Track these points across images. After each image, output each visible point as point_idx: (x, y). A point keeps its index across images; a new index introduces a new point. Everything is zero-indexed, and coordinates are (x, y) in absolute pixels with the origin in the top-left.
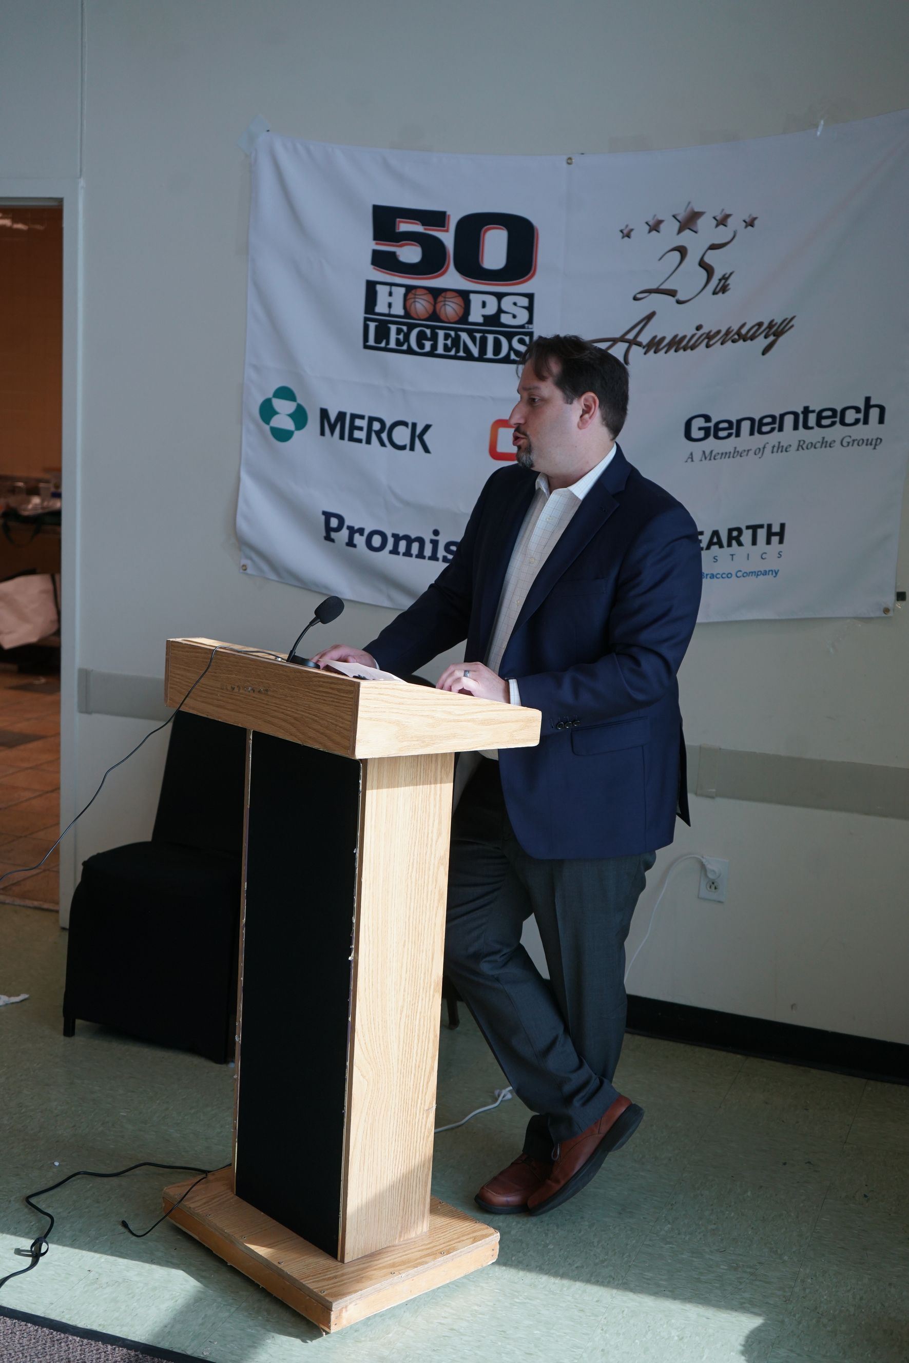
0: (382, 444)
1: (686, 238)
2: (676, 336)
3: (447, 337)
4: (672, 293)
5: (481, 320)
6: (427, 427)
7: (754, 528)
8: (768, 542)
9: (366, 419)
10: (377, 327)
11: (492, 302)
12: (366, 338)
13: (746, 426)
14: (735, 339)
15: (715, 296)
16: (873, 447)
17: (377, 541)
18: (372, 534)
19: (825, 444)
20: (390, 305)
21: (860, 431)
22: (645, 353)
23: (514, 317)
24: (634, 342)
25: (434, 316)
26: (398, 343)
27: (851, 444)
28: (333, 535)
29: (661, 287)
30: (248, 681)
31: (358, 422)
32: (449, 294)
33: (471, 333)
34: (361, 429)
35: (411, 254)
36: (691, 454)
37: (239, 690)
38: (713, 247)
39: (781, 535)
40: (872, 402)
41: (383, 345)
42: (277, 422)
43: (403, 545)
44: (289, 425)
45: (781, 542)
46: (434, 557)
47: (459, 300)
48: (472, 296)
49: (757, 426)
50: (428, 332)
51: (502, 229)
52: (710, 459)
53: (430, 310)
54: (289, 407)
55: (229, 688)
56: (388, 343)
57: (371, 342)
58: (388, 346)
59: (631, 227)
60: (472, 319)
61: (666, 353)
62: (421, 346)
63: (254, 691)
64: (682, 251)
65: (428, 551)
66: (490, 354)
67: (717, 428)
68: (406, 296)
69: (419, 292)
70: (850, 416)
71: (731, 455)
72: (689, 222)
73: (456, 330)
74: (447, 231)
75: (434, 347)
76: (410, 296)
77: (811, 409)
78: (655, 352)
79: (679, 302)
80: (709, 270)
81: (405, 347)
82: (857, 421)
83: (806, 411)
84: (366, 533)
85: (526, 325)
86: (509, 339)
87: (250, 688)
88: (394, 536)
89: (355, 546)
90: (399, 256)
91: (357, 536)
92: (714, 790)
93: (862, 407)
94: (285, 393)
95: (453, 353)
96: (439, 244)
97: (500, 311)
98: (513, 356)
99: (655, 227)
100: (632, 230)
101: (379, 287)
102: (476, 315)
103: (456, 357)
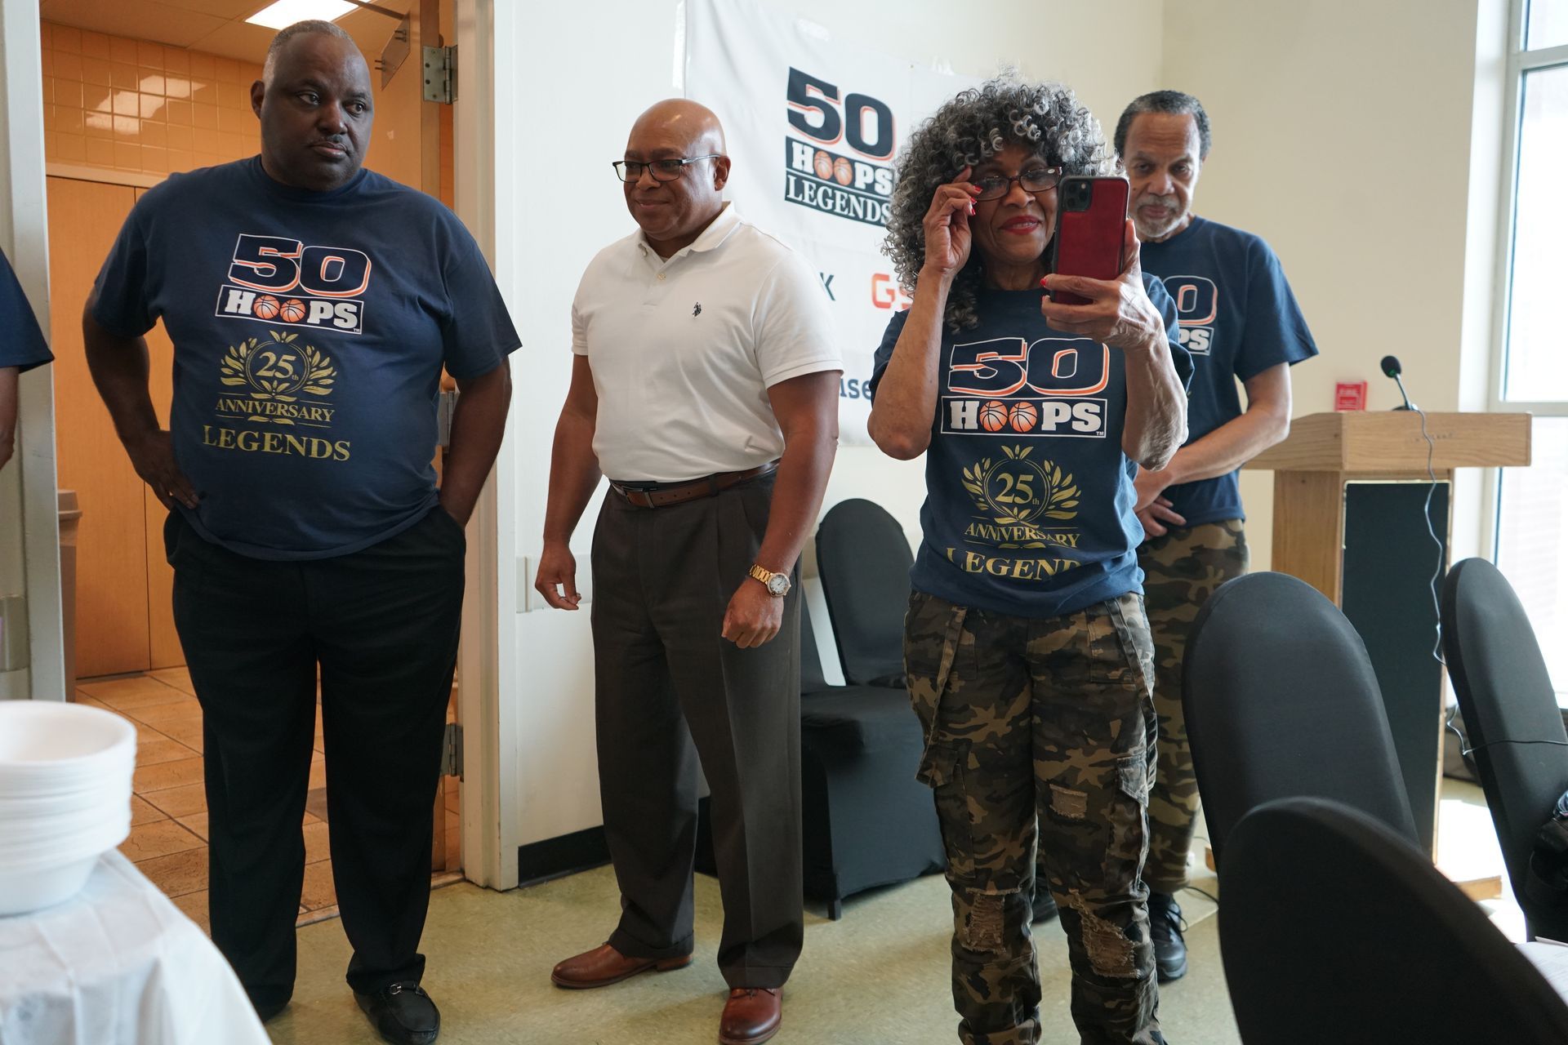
3: (842, 197)
5: (863, 187)
6: (831, 277)
10: (795, 181)
11: (869, 170)
12: (788, 192)
20: (803, 163)
23: (883, 187)
25: (834, 178)
26: (811, 200)
32: (842, 160)
33: (857, 196)
35: (815, 118)
41: (800, 199)
47: (848, 166)
48: (857, 165)
50: (830, 191)
51: (874, 111)
53: (831, 173)
56: (803, 198)
57: (792, 195)
58: (803, 201)
60: (857, 185)
62: (826, 204)
66: (869, 218)
68: (814, 155)
69: (822, 154)
73: (849, 193)
74: (840, 103)
75: (834, 205)
76: (817, 157)
85: (891, 196)
86: (881, 205)
90: (807, 118)
95: (846, 213)
96: (836, 114)
97: (875, 181)
101: (795, 144)
102: (860, 183)
103: (847, 217)
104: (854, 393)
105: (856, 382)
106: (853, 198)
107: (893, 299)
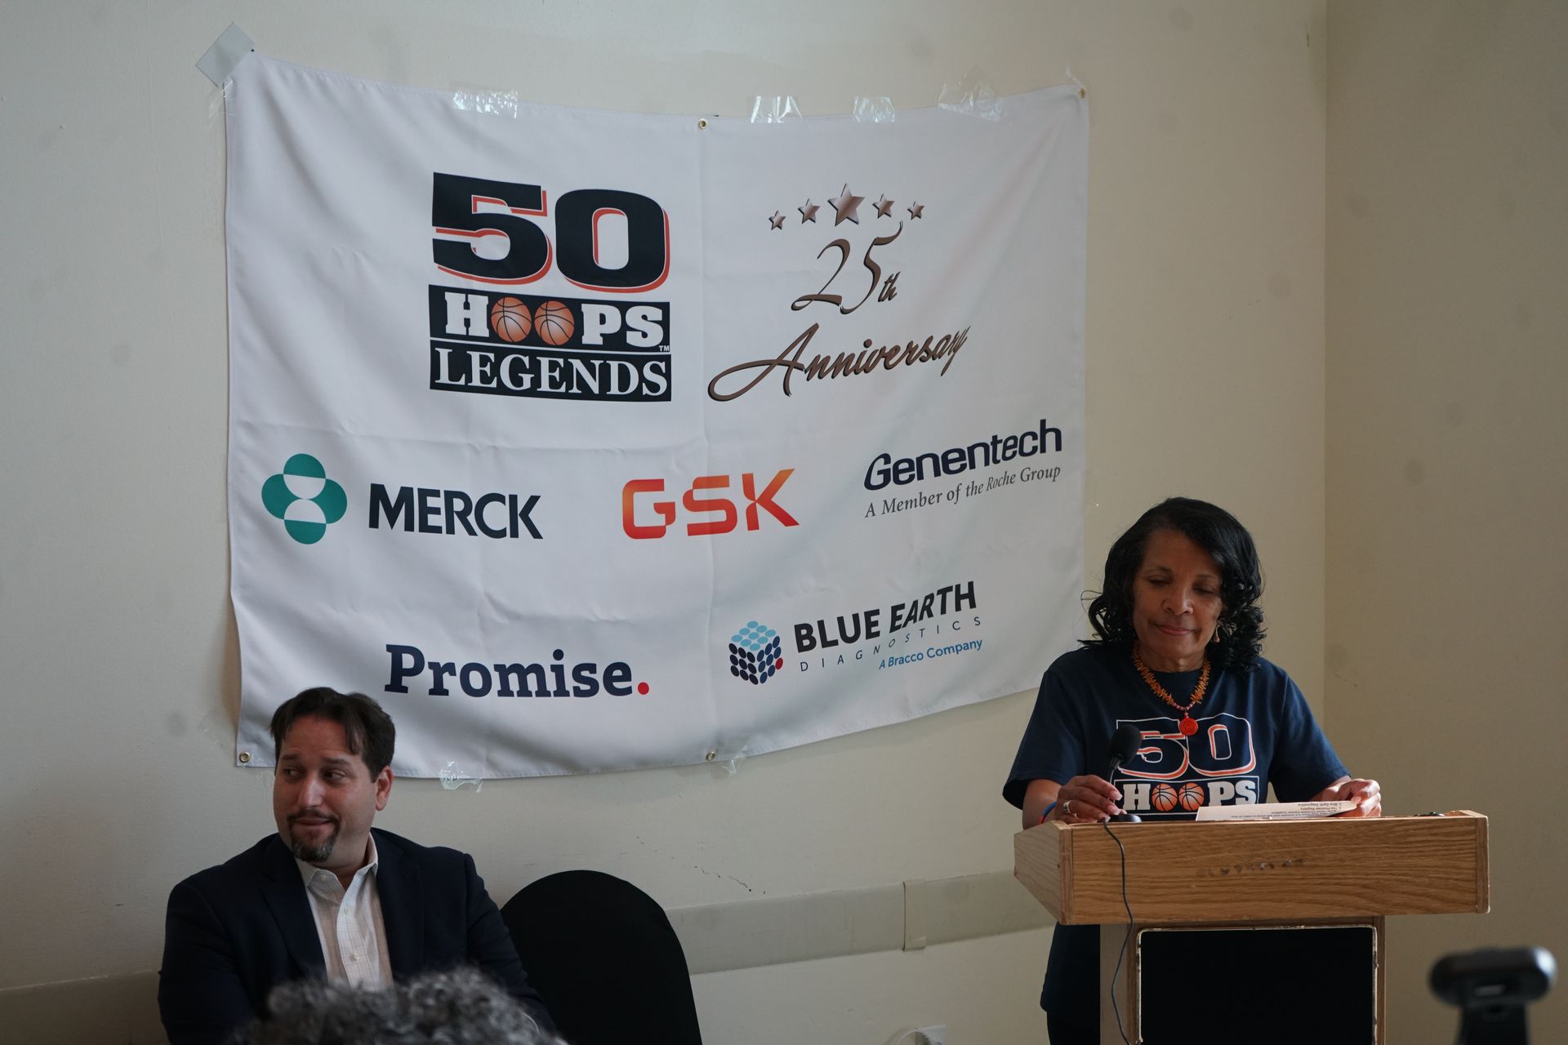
0: (471, 532)
1: (846, 230)
2: (842, 355)
3: (553, 366)
4: (836, 300)
5: (600, 341)
6: (533, 500)
7: (943, 592)
8: (958, 608)
9: (442, 494)
10: (450, 356)
11: (613, 314)
12: (435, 376)
13: (928, 464)
14: (923, 356)
15: (881, 302)
16: (1052, 478)
17: (476, 680)
18: (468, 668)
19: (1008, 480)
20: (467, 322)
21: (1038, 461)
22: (808, 380)
23: (645, 335)
24: (794, 365)
25: (533, 337)
26: (484, 377)
27: (1031, 477)
28: (406, 681)
29: (822, 293)
30: (1259, 856)
31: (432, 502)
32: (551, 305)
33: (586, 360)
34: (437, 511)
35: (493, 247)
36: (871, 505)
37: (1239, 872)
38: (879, 242)
39: (970, 596)
40: (1047, 427)
41: (462, 382)
42: (294, 512)
43: (513, 680)
44: (316, 515)
45: (973, 605)
46: (561, 692)
47: (566, 313)
48: (584, 307)
49: (942, 464)
50: (526, 360)
51: (621, 214)
52: (893, 511)
53: (527, 328)
54: (315, 486)
55: (1217, 871)
56: (469, 379)
57: (444, 378)
58: (469, 384)
59: (781, 214)
60: (585, 340)
61: (833, 377)
62: (518, 382)
63: (1272, 867)
64: (844, 246)
65: (551, 684)
66: (614, 389)
67: (897, 472)
68: (490, 308)
69: (509, 302)
70: (1029, 444)
71: (918, 503)
72: (846, 210)
73: (566, 356)
74: (545, 214)
75: (536, 382)
76: (497, 308)
77: (999, 439)
78: (820, 377)
79: (843, 312)
80: (875, 271)
81: (494, 384)
82: (1035, 449)
83: (995, 441)
84: (458, 670)
85: (661, 347)
86: (639, 366)
87: (1263, 865)
88: (498, 668)
89: (446, 693)
90: (475, 249)
91: (446, 676)
92: (924, 938)
93: (1038, 433)
94: (305, 465)
96: (536, 233)
97: (625, 327)
98: (646, 391)
99: (809, 215)
100: (783, 218)
101: (448, 296)
102: (592, 335)
103: (567, 396)
104: (585, 687)
105: (592, 668)
106: (577, 364)
107: (670, 519)
